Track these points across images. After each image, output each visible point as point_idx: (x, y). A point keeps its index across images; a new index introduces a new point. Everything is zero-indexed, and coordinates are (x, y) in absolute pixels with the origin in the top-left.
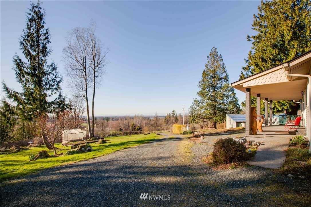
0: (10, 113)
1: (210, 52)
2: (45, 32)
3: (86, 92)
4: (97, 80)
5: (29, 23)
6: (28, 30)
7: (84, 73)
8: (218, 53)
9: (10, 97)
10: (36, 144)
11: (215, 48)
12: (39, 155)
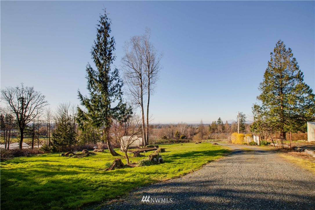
0: (83, 119)
1: (275, 48)
2: (111, 40)
3: (142, 99)
4: (152, 86)
5: (99, 34)
6: (98, 40)
7: (140, 80)
8: (285, 48)
9: (84, 104)
10: (99, 149)
11: (281, 42)
12: (115, 163)
